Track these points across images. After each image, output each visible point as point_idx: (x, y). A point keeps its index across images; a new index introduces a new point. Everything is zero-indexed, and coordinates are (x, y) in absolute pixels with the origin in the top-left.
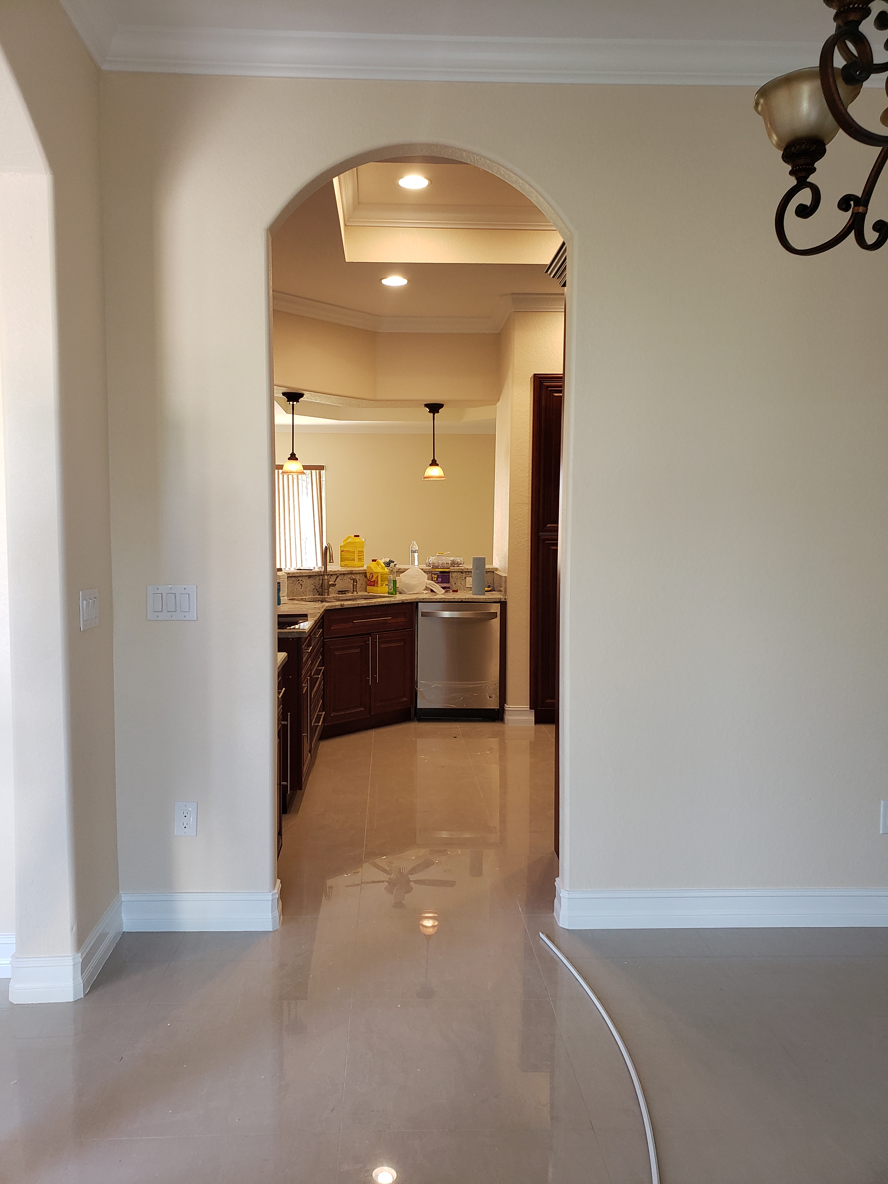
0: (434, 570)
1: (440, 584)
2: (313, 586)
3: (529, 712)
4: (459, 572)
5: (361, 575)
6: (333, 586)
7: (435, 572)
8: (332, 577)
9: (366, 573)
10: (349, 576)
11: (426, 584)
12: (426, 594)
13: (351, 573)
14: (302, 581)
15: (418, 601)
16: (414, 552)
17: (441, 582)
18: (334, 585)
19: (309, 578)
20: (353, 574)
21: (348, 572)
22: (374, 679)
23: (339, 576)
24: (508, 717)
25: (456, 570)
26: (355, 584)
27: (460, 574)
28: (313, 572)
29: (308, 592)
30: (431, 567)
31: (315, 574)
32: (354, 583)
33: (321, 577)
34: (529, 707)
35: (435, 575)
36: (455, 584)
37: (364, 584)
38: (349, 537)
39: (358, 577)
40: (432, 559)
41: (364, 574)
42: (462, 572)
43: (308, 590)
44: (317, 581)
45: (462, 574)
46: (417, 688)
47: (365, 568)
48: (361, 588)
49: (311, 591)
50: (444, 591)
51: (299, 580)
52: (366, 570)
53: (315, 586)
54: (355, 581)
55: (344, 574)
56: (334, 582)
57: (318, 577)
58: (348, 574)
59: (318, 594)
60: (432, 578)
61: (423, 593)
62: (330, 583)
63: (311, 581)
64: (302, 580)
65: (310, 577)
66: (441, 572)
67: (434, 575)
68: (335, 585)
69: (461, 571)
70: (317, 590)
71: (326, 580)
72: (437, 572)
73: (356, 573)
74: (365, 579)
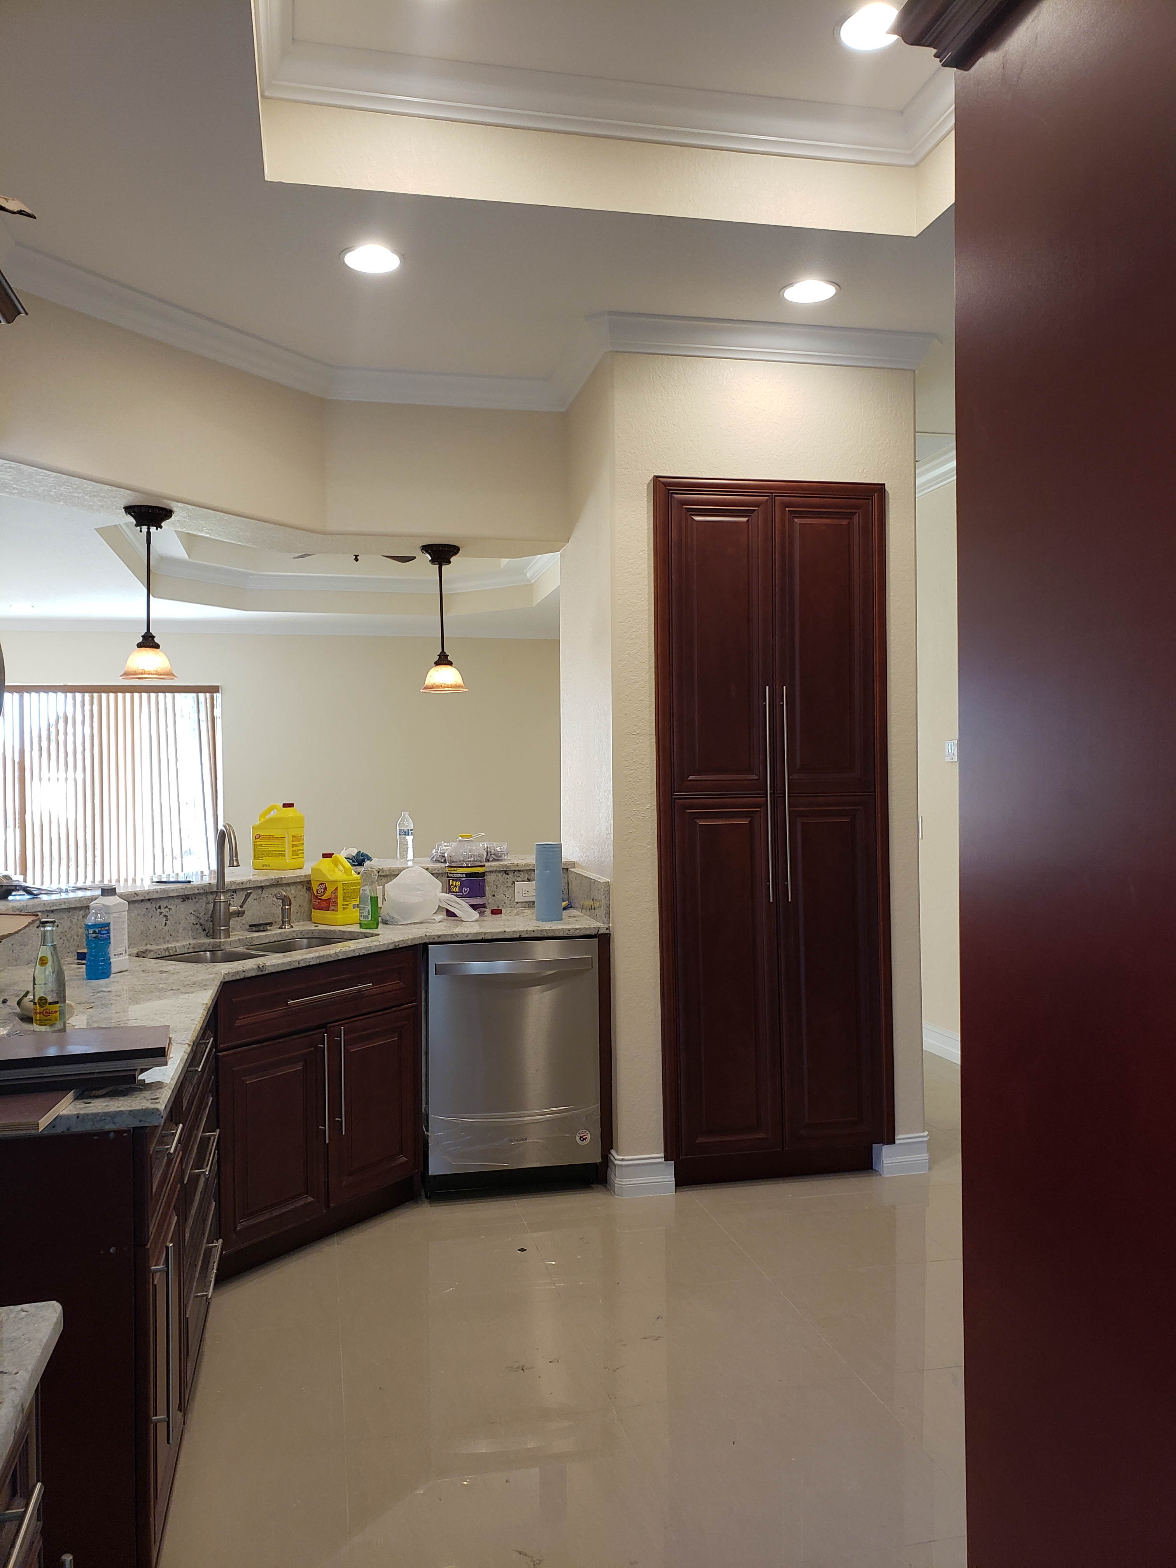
0: (453, 870)
1: (468, 900)
2: (193, 918)
3: (663, 1166)
4: (500, 872)
5: (300, 887)
6: (238, 917)
7: (455, 875)
8: (235, 895)
9: (309, 882)
10: (274, 891)
11: (440, 901)
12: (439, 922)
13: (277, 884)
14: (167, 910)
15: (428, 941)
16: (407, 833)
17: (469, 896)
18: (239, 914)
19: (184, 900)
20: (281, 885)
21: (272, 882)
22: (336, 1127)
23: (251, 893)
24: (620, 1180)
25: (495, 869)
26: (287, 907)
27: (502, 876)
28: (192, 888)
29: (180, 931)
30: (448, 864)
31: (197, 892)
32: (284, 905)
33: (211, 898)
34: (662, 1155)
35: (457, 881)
36: (494, 896)
37: (306, 905)
38: (273, 808)
39: (291, 892)
40: (448, 849)
41: (306, 884)
42: (506, 873)
43: (181, 927)
44: (203, 906)
45: (507, 876)
46: (428, 1131)
47: (307, 870)
48: (298, 914)
49: (189, 929)
50: (475, 915)
51: (160, 907)
52: (310, 876)
53: (198, 917)
54: (286, 900)
55: (262, 887)
56: (241, 907)
57: (204, 898)
58: (272, 886)
59: (203, 933)
60: (450, 887)
61: (433, 922)
62: (232, 909)
63: (189, 907)
64: (167, 907)
65: (185, 898)
66: (468, 875)
67: (453, 880)
68: (244, 913)
69: (505, 869)
70: (201, 925)
71: (222, 903)
72: (461, 876)
73: (288, 884)
74: (306, 895)
